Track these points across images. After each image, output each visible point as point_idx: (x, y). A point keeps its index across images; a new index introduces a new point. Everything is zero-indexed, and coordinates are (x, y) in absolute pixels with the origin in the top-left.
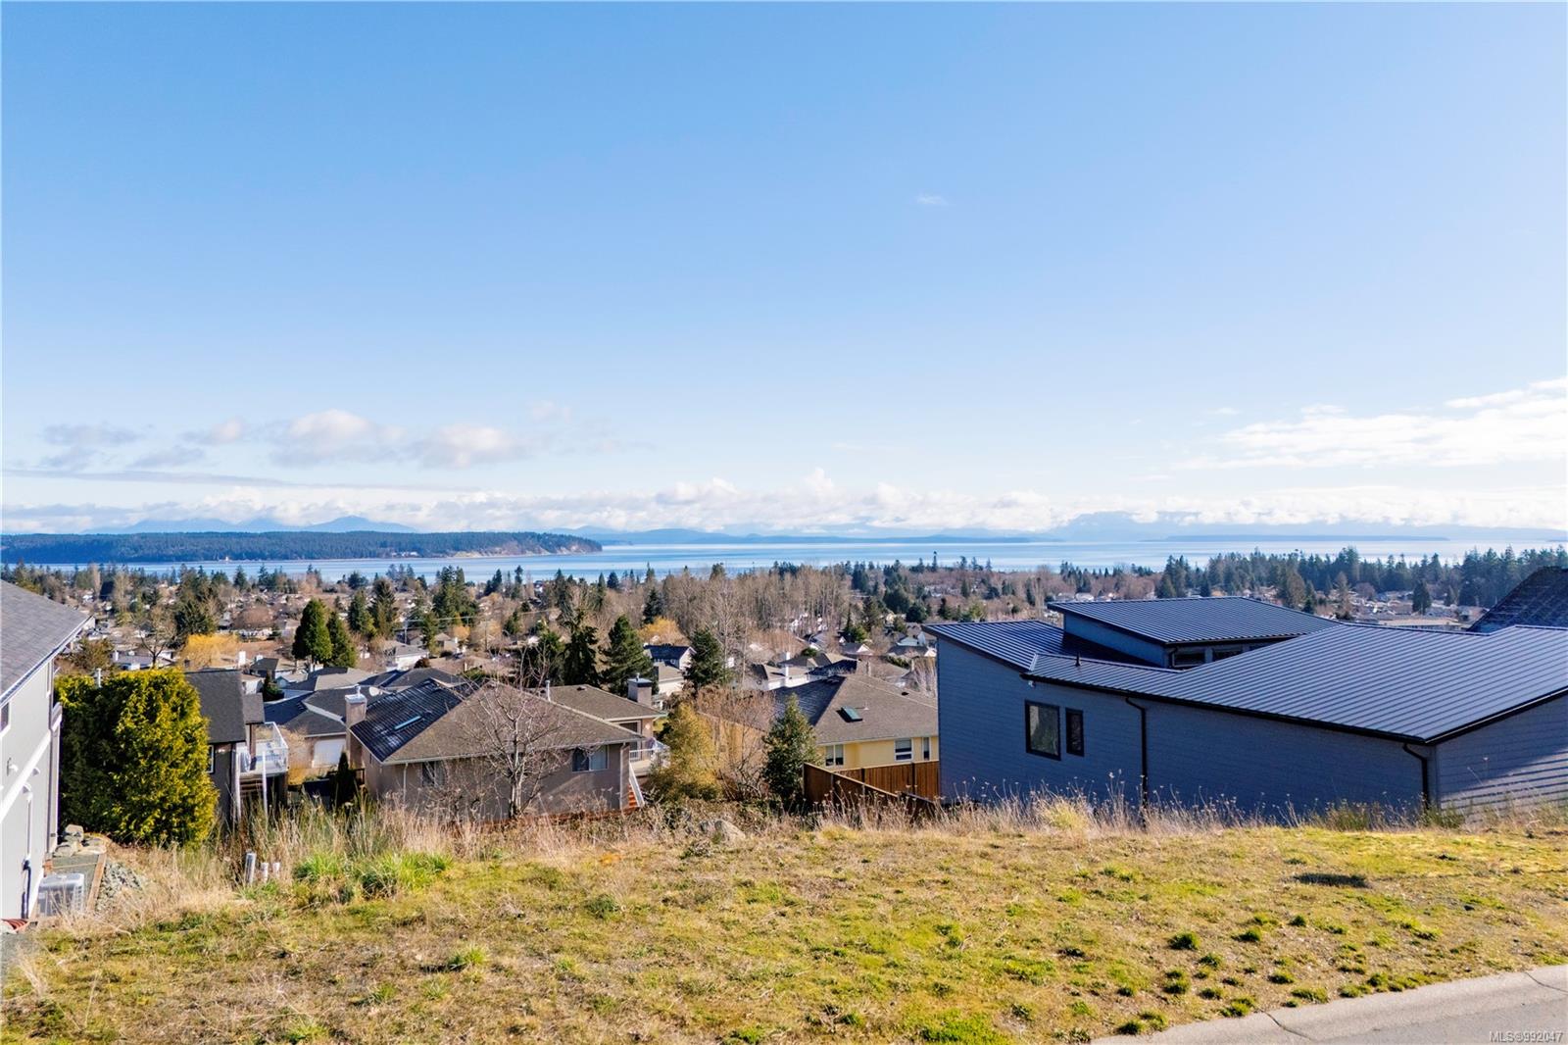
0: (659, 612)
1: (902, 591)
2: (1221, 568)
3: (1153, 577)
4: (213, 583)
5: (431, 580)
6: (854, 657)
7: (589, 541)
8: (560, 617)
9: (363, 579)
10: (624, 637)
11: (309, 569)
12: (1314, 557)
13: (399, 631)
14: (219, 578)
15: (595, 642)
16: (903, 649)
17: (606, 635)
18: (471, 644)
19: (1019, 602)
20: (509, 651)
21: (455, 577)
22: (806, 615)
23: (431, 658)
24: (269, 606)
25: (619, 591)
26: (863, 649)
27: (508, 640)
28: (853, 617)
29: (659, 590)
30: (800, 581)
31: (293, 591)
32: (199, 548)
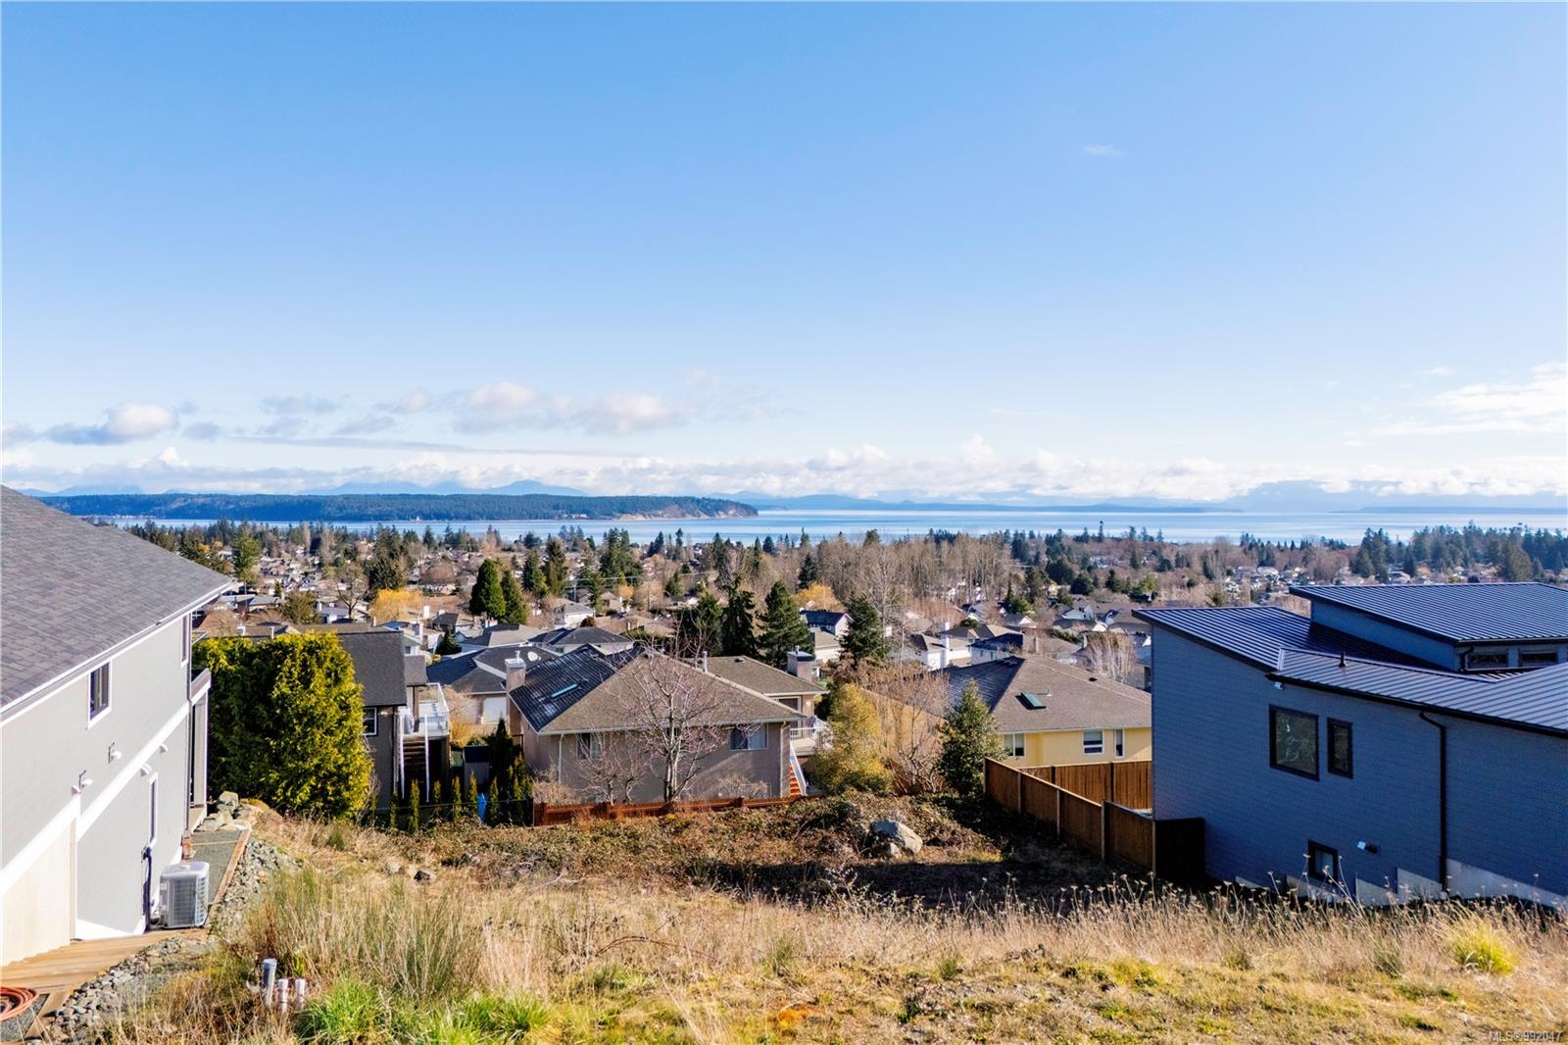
0: (813, 577)
1: (1066, 562)
2: (1428, 544)
3: (1347, 550)
4: (404, 541)
5: (599, 541)
6: (1017, 629)
7: (746, 505)
8: (718, 580)
9: (538, 539)
10: (780, 603)
11: (490, 529)
12: (1543, 531)
13: (569, 589)
14: (410, 536)
15: (752, 607)
16: (1069, 623)
17: (763, 600)
18: (635, 604)
19: (1196, 575)
20: (670, 612)
21: (620, 538)
22: (964, 584)
23: (598, 616)
24: (453, 563)
25: (774, 555)
26: (1025, 621)
27: (669, 601)
28: (1014, 587)
29: (814, 555)
30: (957, 549)
31: (475, 549)
32: (394, 508)
